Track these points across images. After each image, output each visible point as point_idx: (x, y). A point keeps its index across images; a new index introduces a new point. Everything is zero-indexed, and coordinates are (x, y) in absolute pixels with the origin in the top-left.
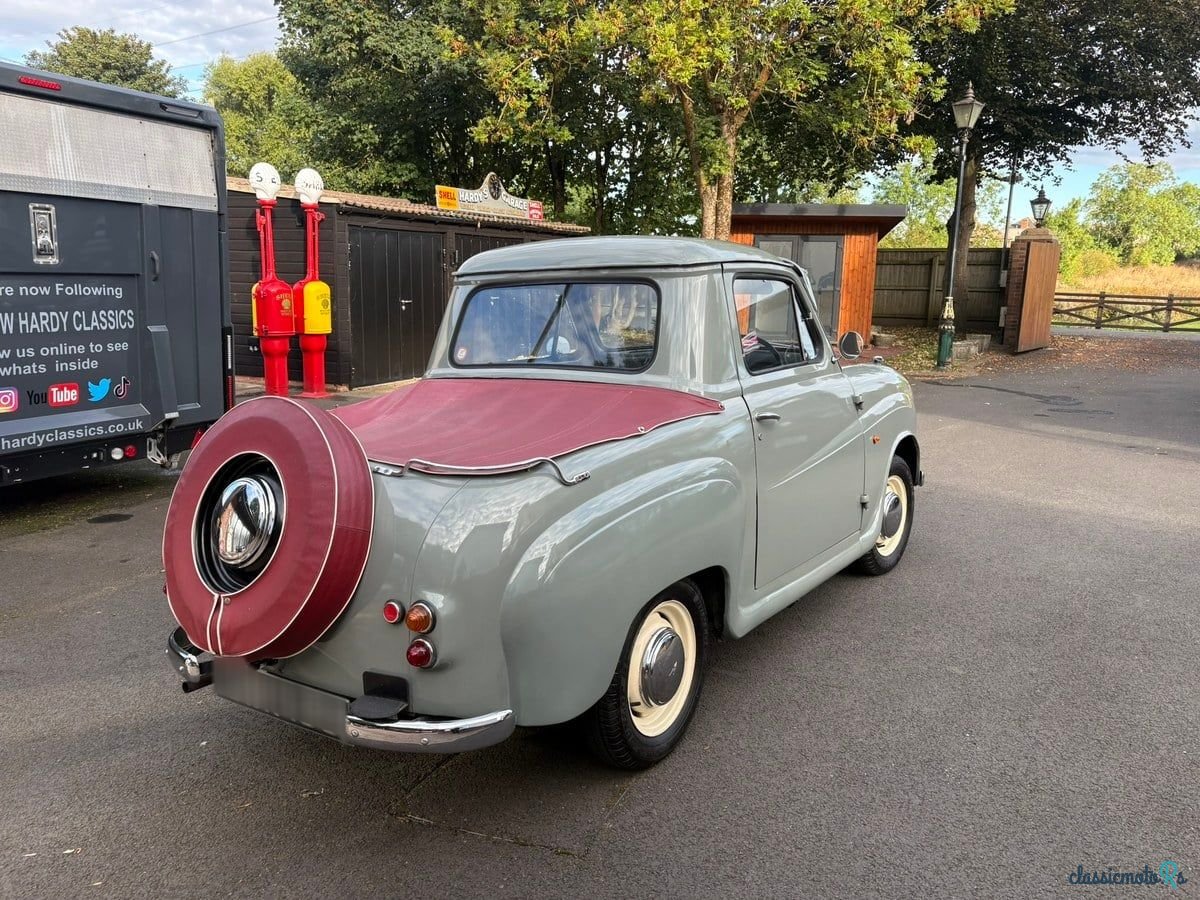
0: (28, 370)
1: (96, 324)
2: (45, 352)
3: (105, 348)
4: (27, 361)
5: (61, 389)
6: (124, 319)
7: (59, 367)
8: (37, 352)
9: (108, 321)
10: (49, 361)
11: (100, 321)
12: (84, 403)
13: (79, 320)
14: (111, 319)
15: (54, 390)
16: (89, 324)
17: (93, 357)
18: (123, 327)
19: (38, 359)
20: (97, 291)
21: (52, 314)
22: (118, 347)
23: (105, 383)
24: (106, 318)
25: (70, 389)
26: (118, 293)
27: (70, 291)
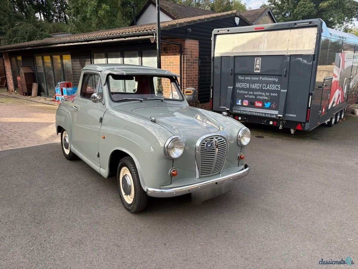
0: (251, 97)
1: (269, 88)
2: (255, 93)
3: (270, 94)
4: (251, 95)
5: (258, 103)
6: (277, 87)
7: (258, 97)
8: (253, 93)
9: (272, 87)
10: (256, 95)
11: (270, 87)
12: (263, 107)
13: (264, 86)
14: (273, 87)
15: (256, 102)
16: (266, 88)
17: (266, 96)
18: (277, 89)
19: (253, 95)
20: (270, 79)
21: (258, 84)
22: (274, 94)
23: (269, 104)
24: (272, 86)
25: (260, 103)
26: (277, 80)
27: (263, 79)
